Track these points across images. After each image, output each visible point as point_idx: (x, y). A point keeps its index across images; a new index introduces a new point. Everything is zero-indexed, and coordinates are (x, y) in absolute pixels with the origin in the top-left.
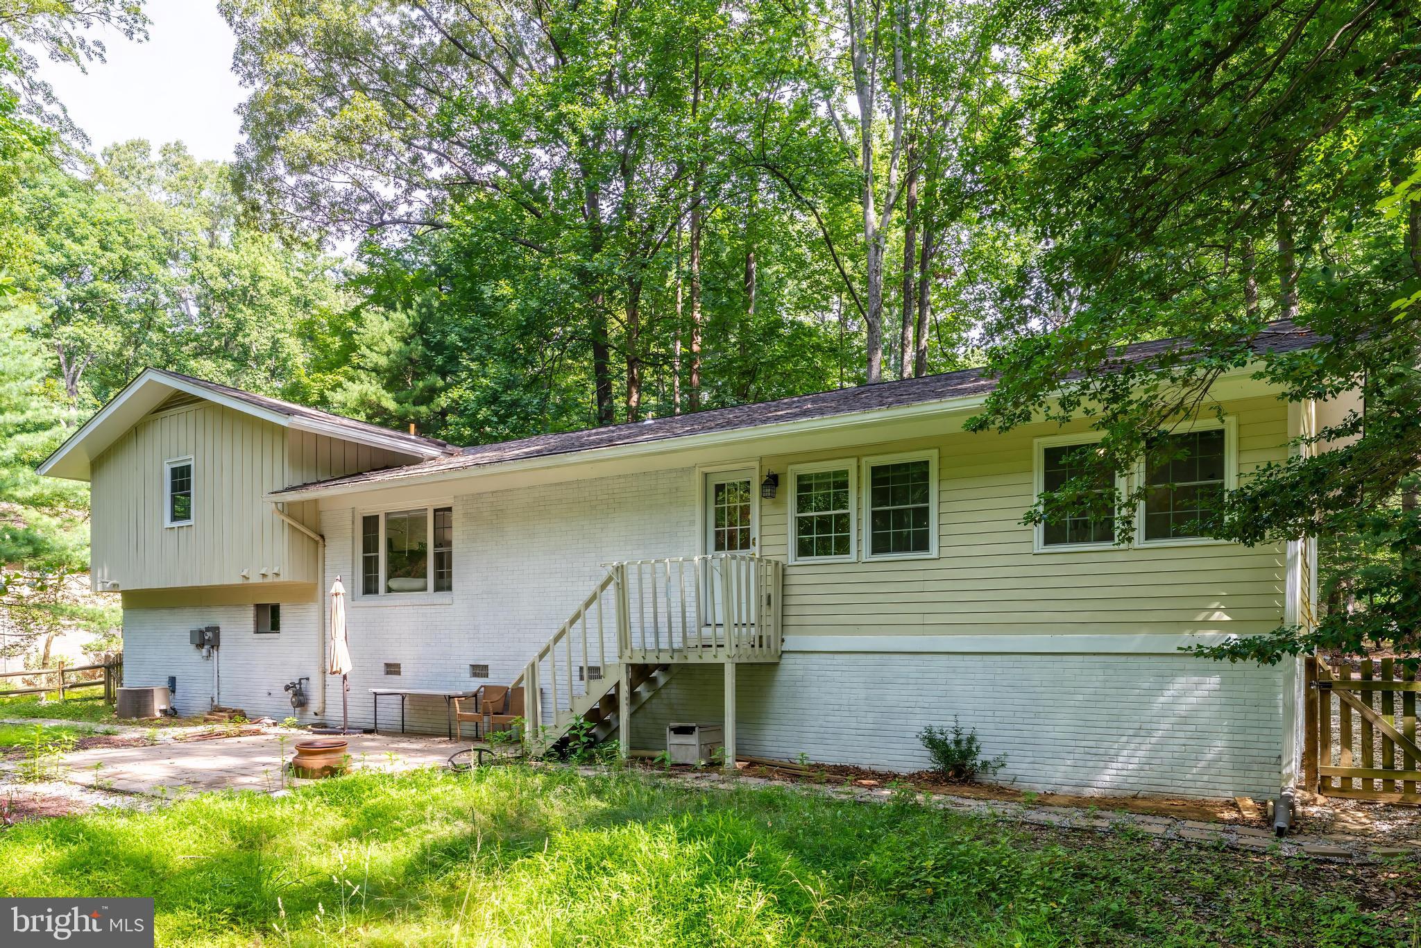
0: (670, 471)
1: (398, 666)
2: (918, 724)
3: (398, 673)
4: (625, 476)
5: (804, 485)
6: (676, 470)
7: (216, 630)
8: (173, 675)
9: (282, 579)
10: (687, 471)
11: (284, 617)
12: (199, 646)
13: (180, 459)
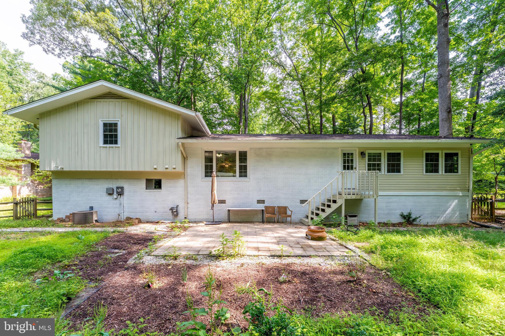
0: (331, 148)
1: (225, 201)
2: (399, 212)
3: (225, 203)
4: (316, 148)
5: (370, 155)
6: (333, 148)
7: (122, 188)
8: (91, 206)
9: (177, 170)
10: (336, 148)
11: (164, 184)
12: (110, 194)
13: (111, 120)
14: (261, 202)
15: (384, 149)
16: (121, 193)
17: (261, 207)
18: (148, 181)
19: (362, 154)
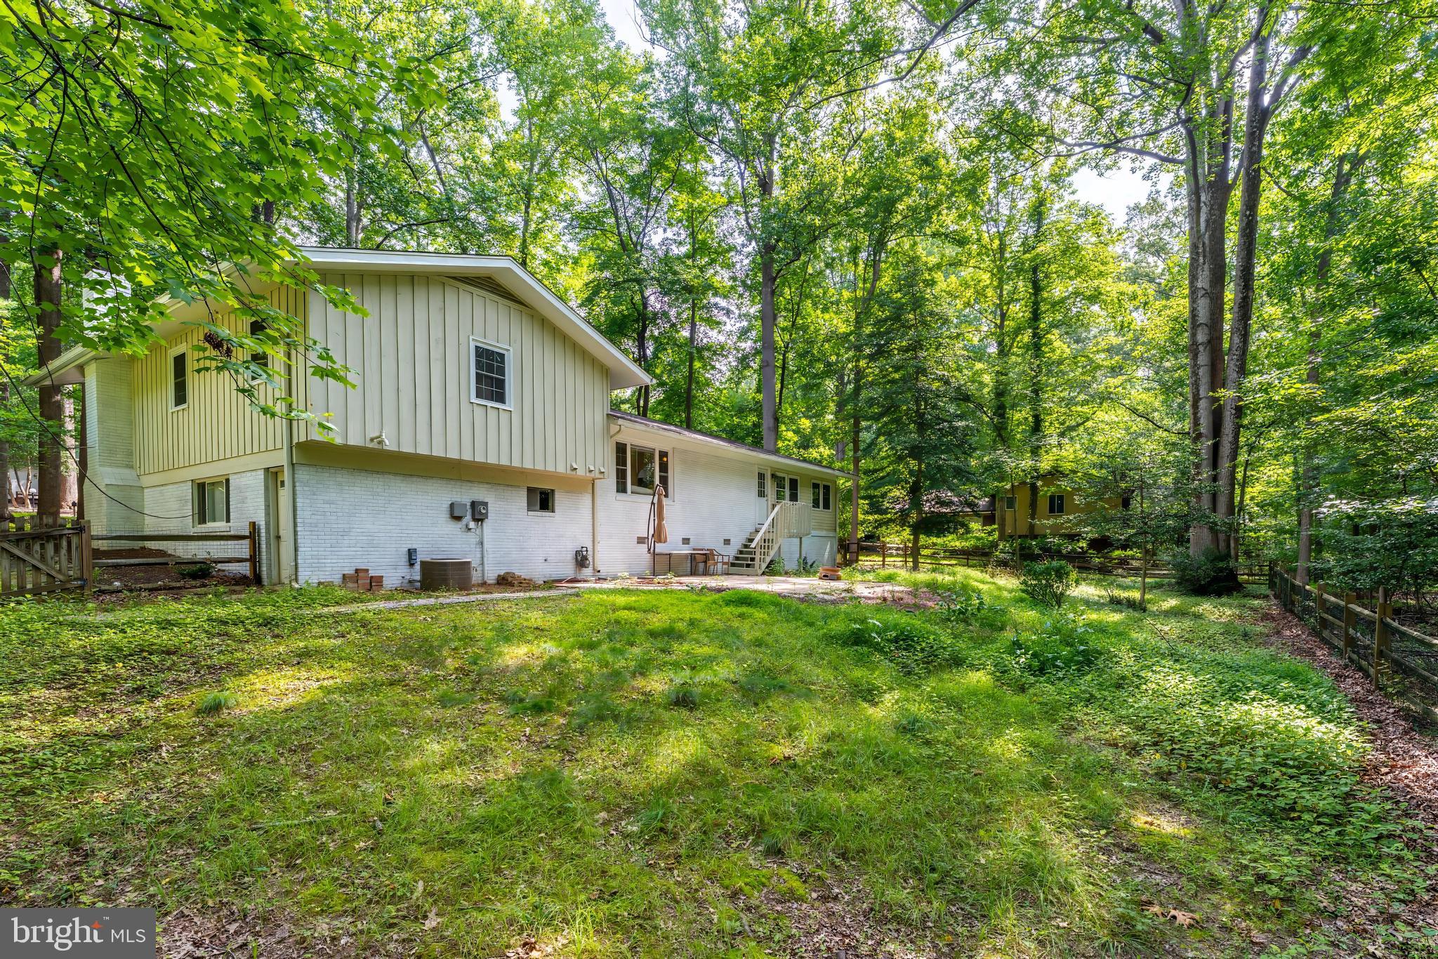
0: (749, 463)
1: (645, 538)
3: (645, 543)
6: (751, 464)
7: (485, 505)
8: (410, 547)
10: (754, 465)
11: (560, 500)
12: (458, 518)
13: (493, 343)
14: (686, 541)
15: (788, 473)
16: (479, 518)
17: (686, 550)
18: (530, 491)
19: (773, 476)
